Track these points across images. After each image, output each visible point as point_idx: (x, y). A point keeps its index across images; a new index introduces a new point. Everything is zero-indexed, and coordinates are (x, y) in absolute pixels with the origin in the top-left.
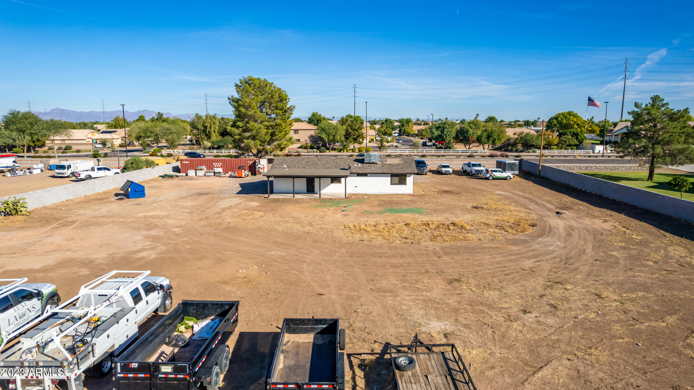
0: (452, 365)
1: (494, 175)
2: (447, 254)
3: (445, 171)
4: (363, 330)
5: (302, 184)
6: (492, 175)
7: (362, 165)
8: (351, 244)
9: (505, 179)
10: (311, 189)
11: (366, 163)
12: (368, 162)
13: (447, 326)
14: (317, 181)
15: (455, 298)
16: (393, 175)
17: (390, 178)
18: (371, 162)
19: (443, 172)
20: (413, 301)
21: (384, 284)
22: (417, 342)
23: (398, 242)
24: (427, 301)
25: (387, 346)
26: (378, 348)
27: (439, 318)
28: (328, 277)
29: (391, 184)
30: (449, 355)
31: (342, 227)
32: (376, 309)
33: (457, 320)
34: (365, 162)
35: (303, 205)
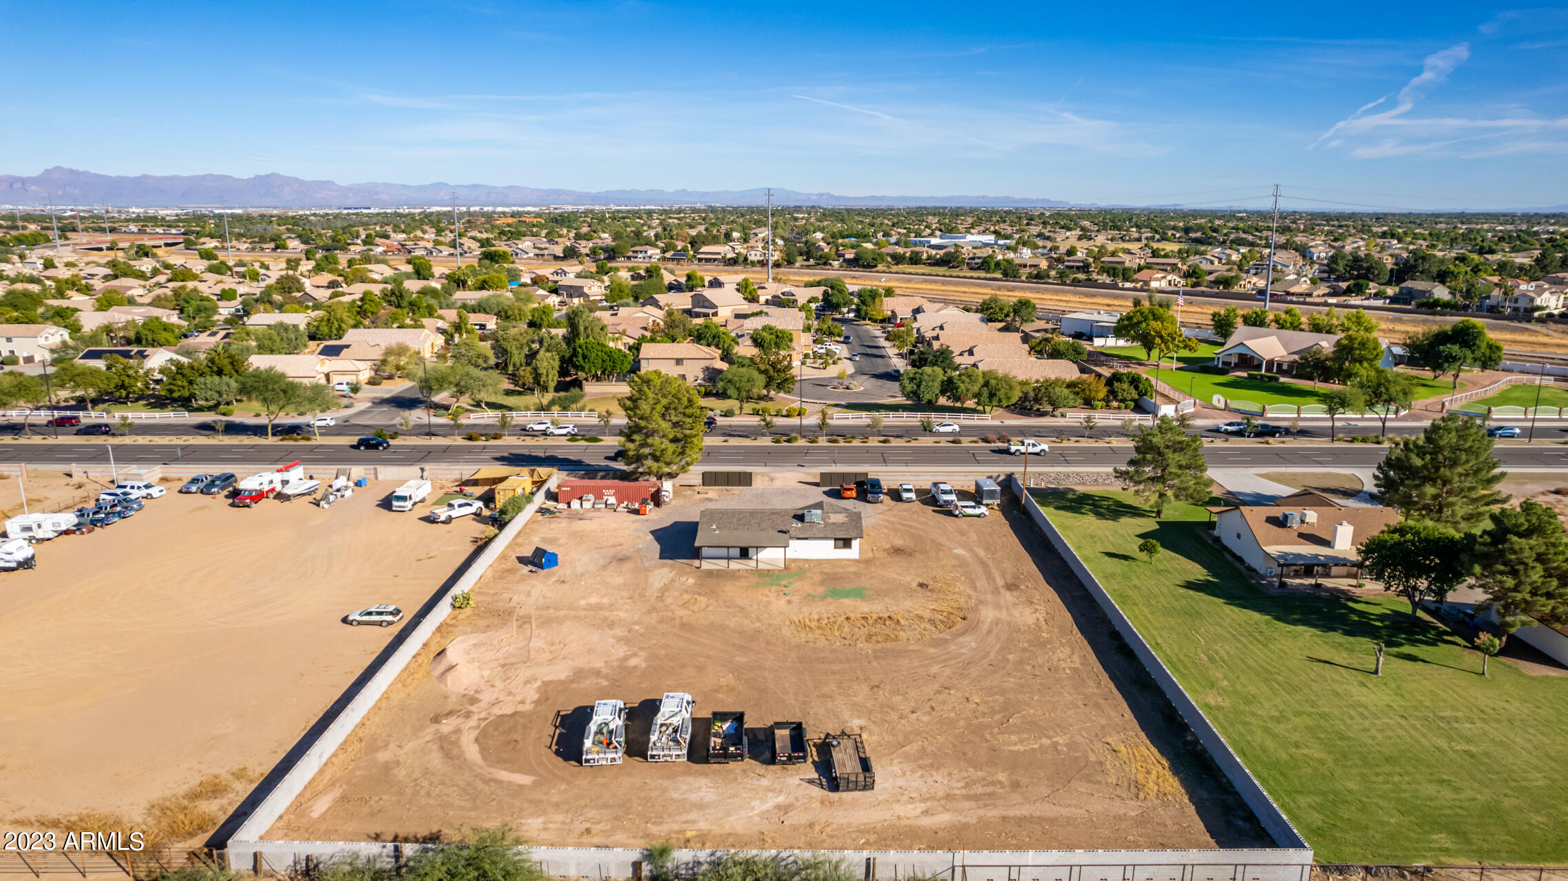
0: (859, 745)
1: (964, 512)
2: (876, 658)
4: (814, 725)
5: (736, 552)
6: (962, 512)
8: (798, 646)
9: (979, 516)
13: (862, 722)
15: (872, 702)
16: (836, 537)
17: (833, 541)
20: (845, 704)
21: (826, 690)
22: (843, 733)
23: (838, 643)
24: (854, 704)
25: (828, 735)
26: (823, 736)
27: (859, 717)
28: (787, 685)
29: (835, 549)
30: (858, 740)
31: (788, 623)
32: (821, 711)
33: (869, 719)
35: (743, 583)
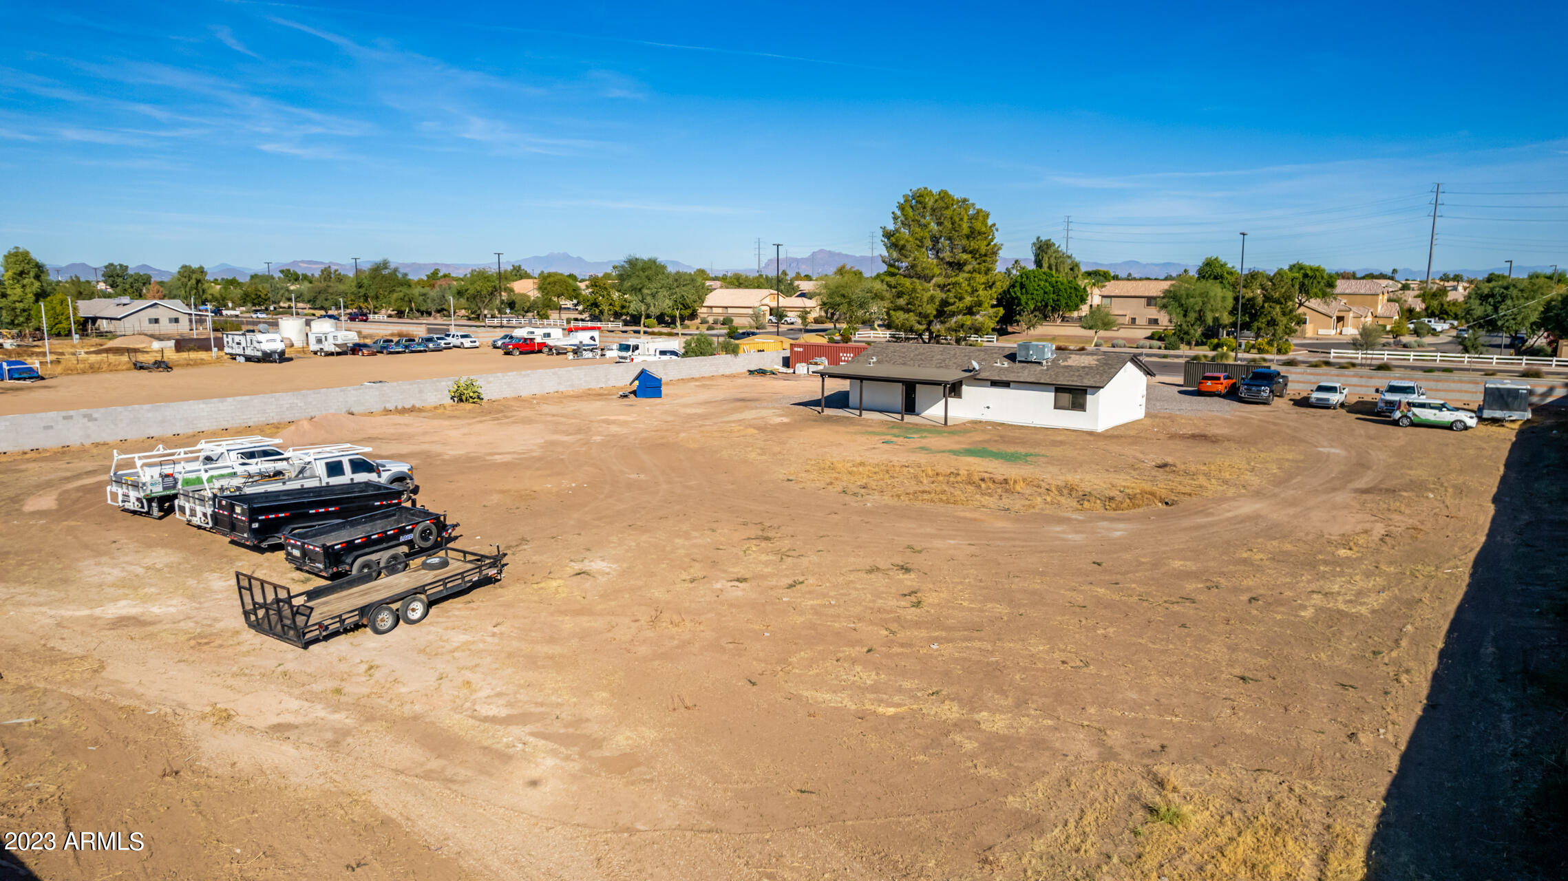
1: (1414, 414)
3: (1318, 399)
5: (896, 396)
6: (1410, 414)
7: (1012, 364)
9: (1449, 427)
10: (910, 407)
11: (1020, 362)
12: (1023, 359)
14: (920, 390)
16: (1059, 389)
17: (1053, 394)
18: (1029, 359)
19: (1313, 400)
29: (1056, 408)
34: (1019, 358)
